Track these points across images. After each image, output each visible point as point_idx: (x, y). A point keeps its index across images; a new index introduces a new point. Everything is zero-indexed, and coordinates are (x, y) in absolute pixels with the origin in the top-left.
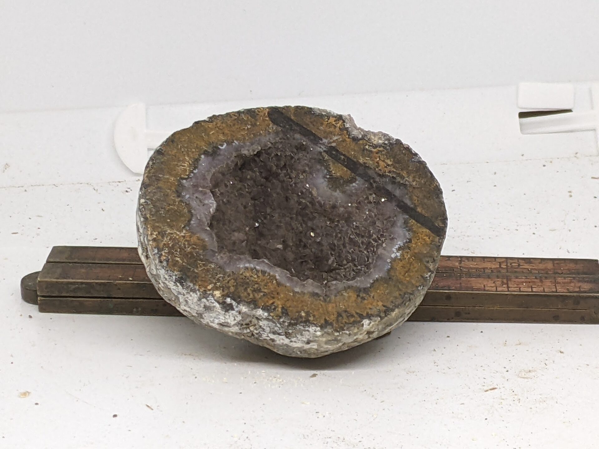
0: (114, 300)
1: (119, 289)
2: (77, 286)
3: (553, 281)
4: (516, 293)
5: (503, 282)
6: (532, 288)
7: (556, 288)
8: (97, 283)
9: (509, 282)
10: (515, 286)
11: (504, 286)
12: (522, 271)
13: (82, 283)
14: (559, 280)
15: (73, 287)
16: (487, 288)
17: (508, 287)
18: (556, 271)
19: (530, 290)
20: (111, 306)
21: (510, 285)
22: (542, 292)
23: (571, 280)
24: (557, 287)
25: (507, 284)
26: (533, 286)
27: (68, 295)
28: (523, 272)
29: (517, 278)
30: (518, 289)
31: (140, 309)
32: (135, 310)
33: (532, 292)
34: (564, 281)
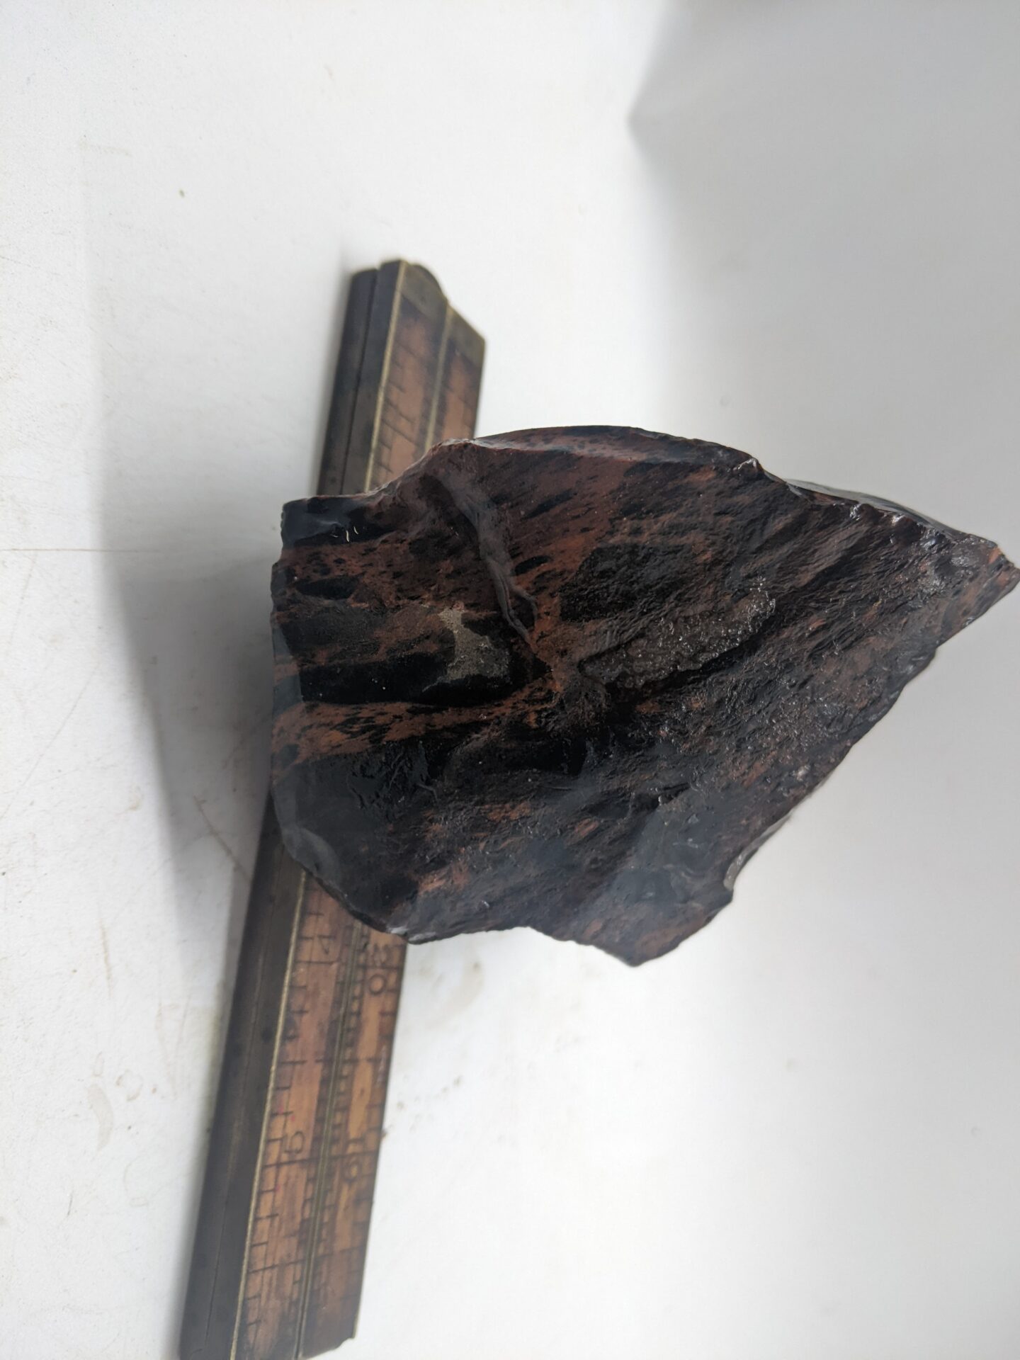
3: (293, 1260)
4: (256, 1184)
5: (299, 1151)
6: (272, 1216)
7: (264, 1269)
9: (295, 1166)
10: (282, 1180)
11: (285, 1157)
12: (331, 1190)
14: (293, 1273)
16: (280, 1121)
17: (279, 1165)
19: (264, 1212)
21: (284, 1170)
22: (252, 1239)
25: (290, 1163)
26: (277, 1219)
29: (310, 1180)
30: (271, 1187)
33: (256, 1220)
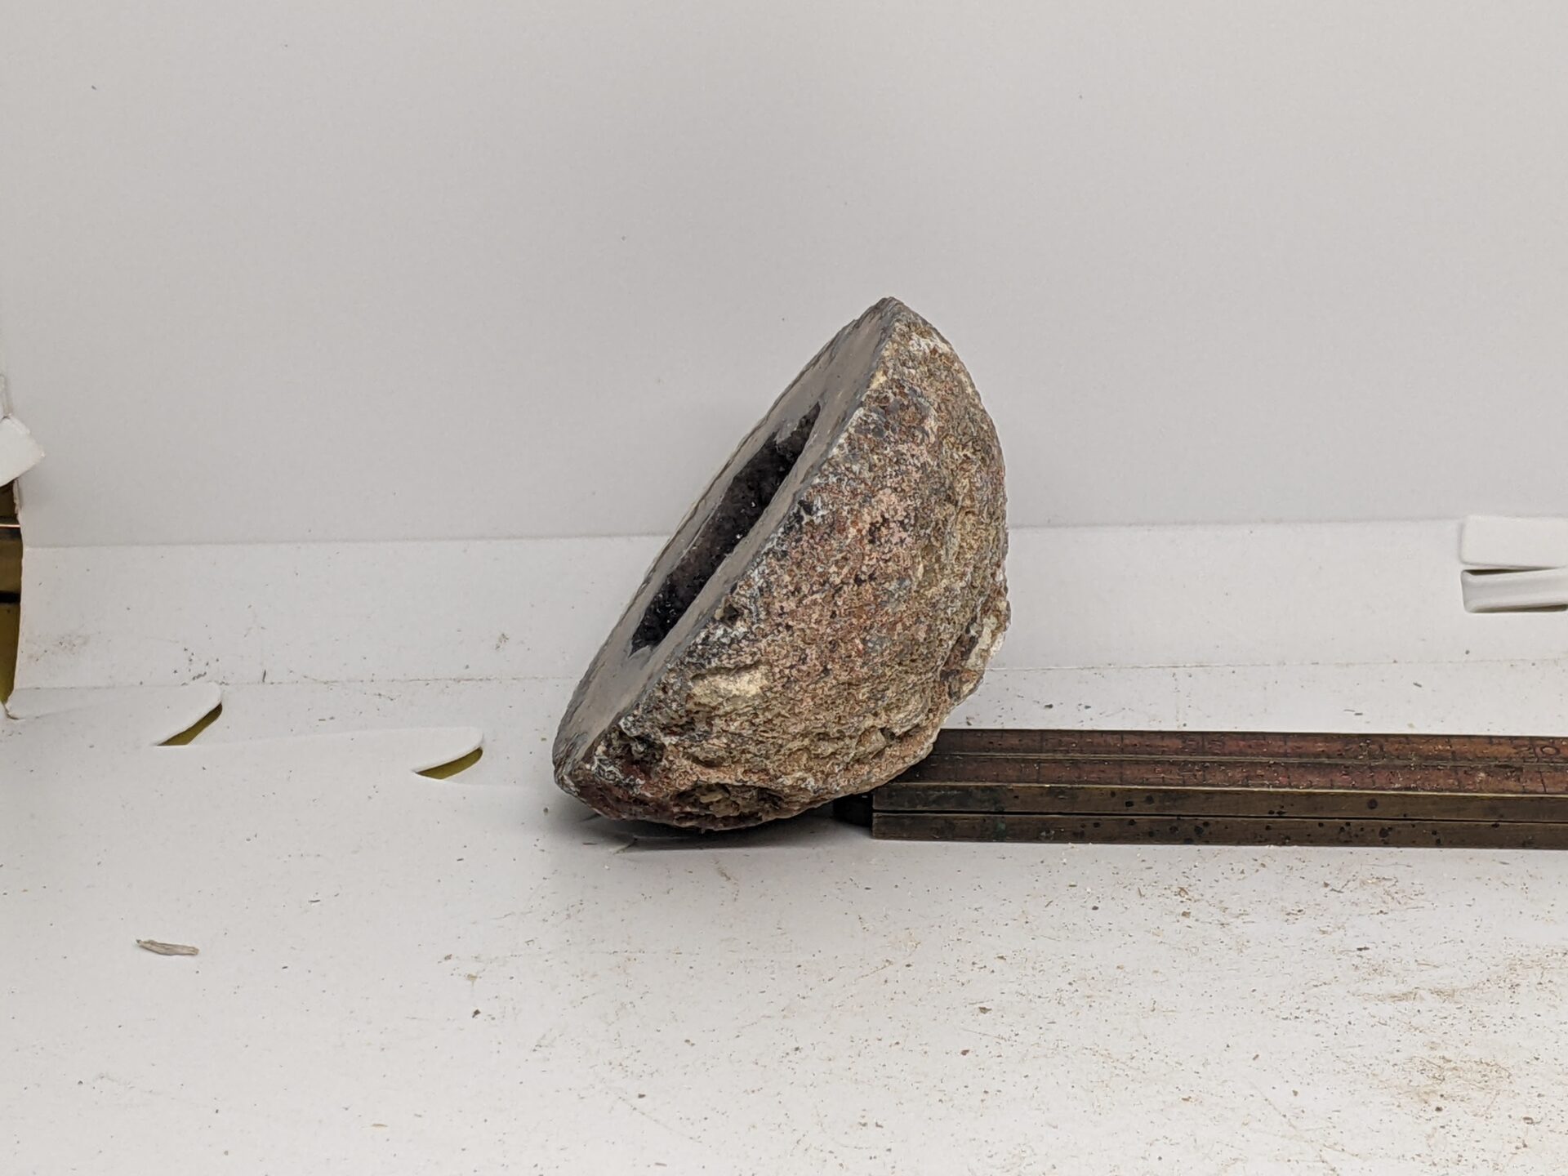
0: (1005, 816)
1: (1016, 797)
2: (943, 792)
8: (977, 787)
13: (953, 788)
20: (1003, 827)
27: (925, 808)
31: (1053, 832)
32: (1044, 834)
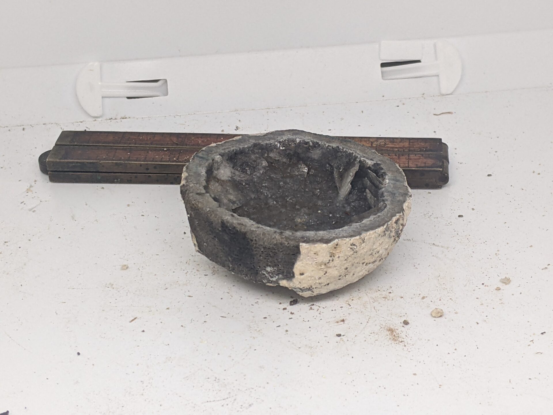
0: (100, 174)
2: (74, 164)
15: (71, 165)
18: (410, 149)
20: (99, 178)
23: (419, 156)
24: (409, 163)
27: (68, 170)
28: (387, 151)
31: (119, 180)
34: (415, 157)
